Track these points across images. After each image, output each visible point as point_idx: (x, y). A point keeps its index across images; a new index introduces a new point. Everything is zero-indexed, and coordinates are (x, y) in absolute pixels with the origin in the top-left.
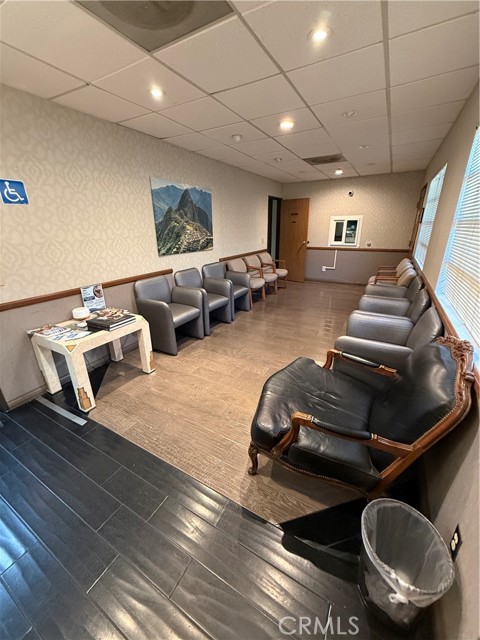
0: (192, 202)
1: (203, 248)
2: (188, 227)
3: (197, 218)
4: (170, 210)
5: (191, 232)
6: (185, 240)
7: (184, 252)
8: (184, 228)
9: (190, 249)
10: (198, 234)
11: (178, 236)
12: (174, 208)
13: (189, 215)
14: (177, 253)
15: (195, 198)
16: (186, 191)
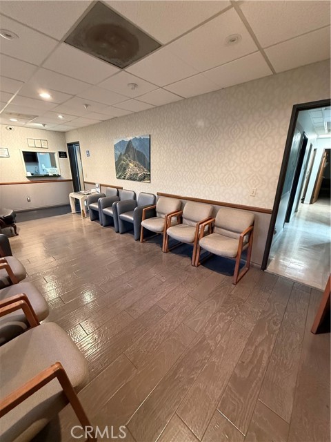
0: (133, 148)
1: (141, 180)
2: (130, 164)
3: (136, 158)
4: (121, 154)
5: (132, 168)
6: (129, 172)
7: (128, 179)
8: (128, 165)
9: (131, 179)
10: (137, 170)
11: (125, 169)
12: (123, 153)
13: (131, 157)
14: (124, 179)
15: (135, 145)
16: (130, 141)
